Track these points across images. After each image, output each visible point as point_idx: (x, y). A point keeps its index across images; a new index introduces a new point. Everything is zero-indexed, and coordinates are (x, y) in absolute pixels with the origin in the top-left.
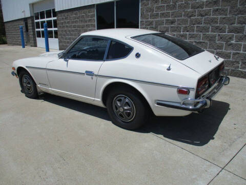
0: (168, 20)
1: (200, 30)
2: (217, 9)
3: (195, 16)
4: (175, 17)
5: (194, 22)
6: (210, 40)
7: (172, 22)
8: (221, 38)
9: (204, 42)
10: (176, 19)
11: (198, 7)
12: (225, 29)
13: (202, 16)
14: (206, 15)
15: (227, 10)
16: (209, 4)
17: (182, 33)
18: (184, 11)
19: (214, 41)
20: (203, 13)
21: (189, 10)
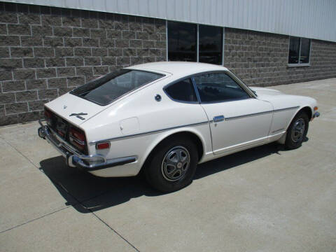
0: (17, 49)
1: (73, 62)
2: (88, 39)
3: (62, 45)
4: (30, 44)
5: (63, 54)
6: (86, 75)
7: (26, 53)
8: (97, 71)
9: (79, 78)
10: (32, 47)
11: (64, 35)
12: (100, 61)
13: (72, 45)
14: (77, 44)
15: (97, 41)
16: (77, 32)
17: (46, 68)
18: (44, 37)
19: (91, 75)
20: (72, 42)
21: (53, 37)
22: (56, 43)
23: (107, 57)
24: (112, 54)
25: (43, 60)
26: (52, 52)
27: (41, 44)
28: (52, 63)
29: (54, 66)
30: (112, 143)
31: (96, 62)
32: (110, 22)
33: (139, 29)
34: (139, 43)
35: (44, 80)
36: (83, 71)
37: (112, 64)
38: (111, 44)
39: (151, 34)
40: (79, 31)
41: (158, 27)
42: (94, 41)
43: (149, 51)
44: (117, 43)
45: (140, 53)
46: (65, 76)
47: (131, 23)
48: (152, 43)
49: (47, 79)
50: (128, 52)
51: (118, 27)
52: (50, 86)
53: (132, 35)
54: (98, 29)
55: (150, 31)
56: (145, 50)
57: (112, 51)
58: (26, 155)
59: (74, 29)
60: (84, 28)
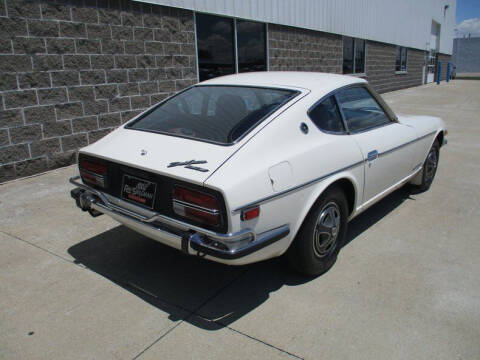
1: (63, 80)
2: (84, 41)
3: (44, 51)
5: (46, 65)
6: (85, 98)
8: (101, 92)
9: (74, 104)
11: (46, 34)
12: (103, 76)
13: (59, 51)
14: (67, 50)
15: (98, 44)
16: (66, 29)
17: (19, 90)
18: (13, 38)
19: (92, 99)
20: (59, 45)
21: (28, 37)
22: (33, 47)
23: (115, 69)
24: (120, 65)
25: (14, 77)
26: (28, 61)
27: (9, 50)
28: (29, 81)
29: (32, 86)
30: (263, 208)
31: (97, 79)
32: (115, 13)
33: (156, 24)
34: (158, 47)
35: (18, 111)
36: (79, 94)
37: (122, 81)
38: (118, 49)
39: (174, 32)
40: (68, 28)
41: (183, 22)
42: (93, 44)
43: (173, 60)
44: (128, 46)
45: (161, 63)
46: (51, 103)
47: (146, 15)
48: (176, 47)
49: (22, 109)
50: (144, 62)
51: (127, 21)
52: (29, 120)
53: (148, 34)
54: (98, 24)
55: (173, 29)
56: (168, 58)
57: (121, 60)
58: (33, 241)
59: (62, 24)
60: (77, 23)
